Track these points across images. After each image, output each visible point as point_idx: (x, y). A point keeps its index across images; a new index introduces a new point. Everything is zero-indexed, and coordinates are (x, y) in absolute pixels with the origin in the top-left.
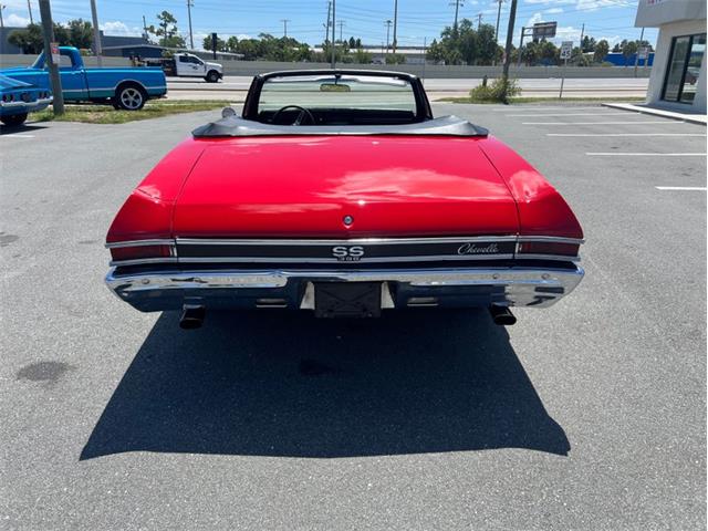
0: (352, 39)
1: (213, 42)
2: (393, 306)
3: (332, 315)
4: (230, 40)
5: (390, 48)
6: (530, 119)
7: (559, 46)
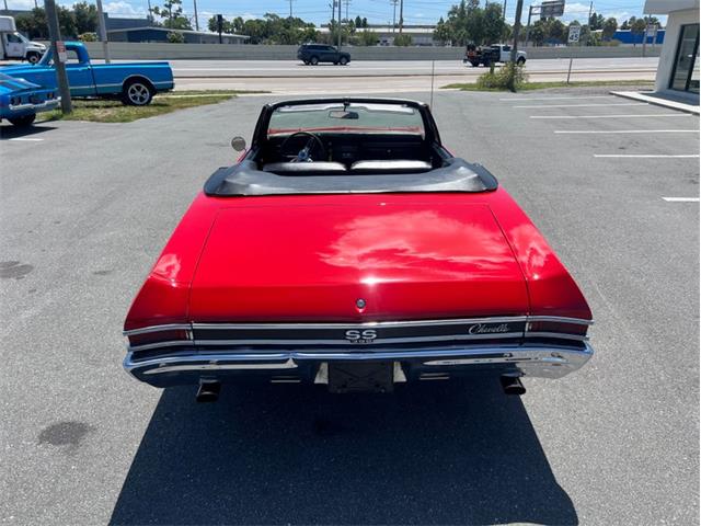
0: (358, 18)
1: (218, 23)
2: (404, 380)
3: (345, 390)
4: (236, 20)
5: (396, 27)
6: (538, 112)
7: (567, 24)
